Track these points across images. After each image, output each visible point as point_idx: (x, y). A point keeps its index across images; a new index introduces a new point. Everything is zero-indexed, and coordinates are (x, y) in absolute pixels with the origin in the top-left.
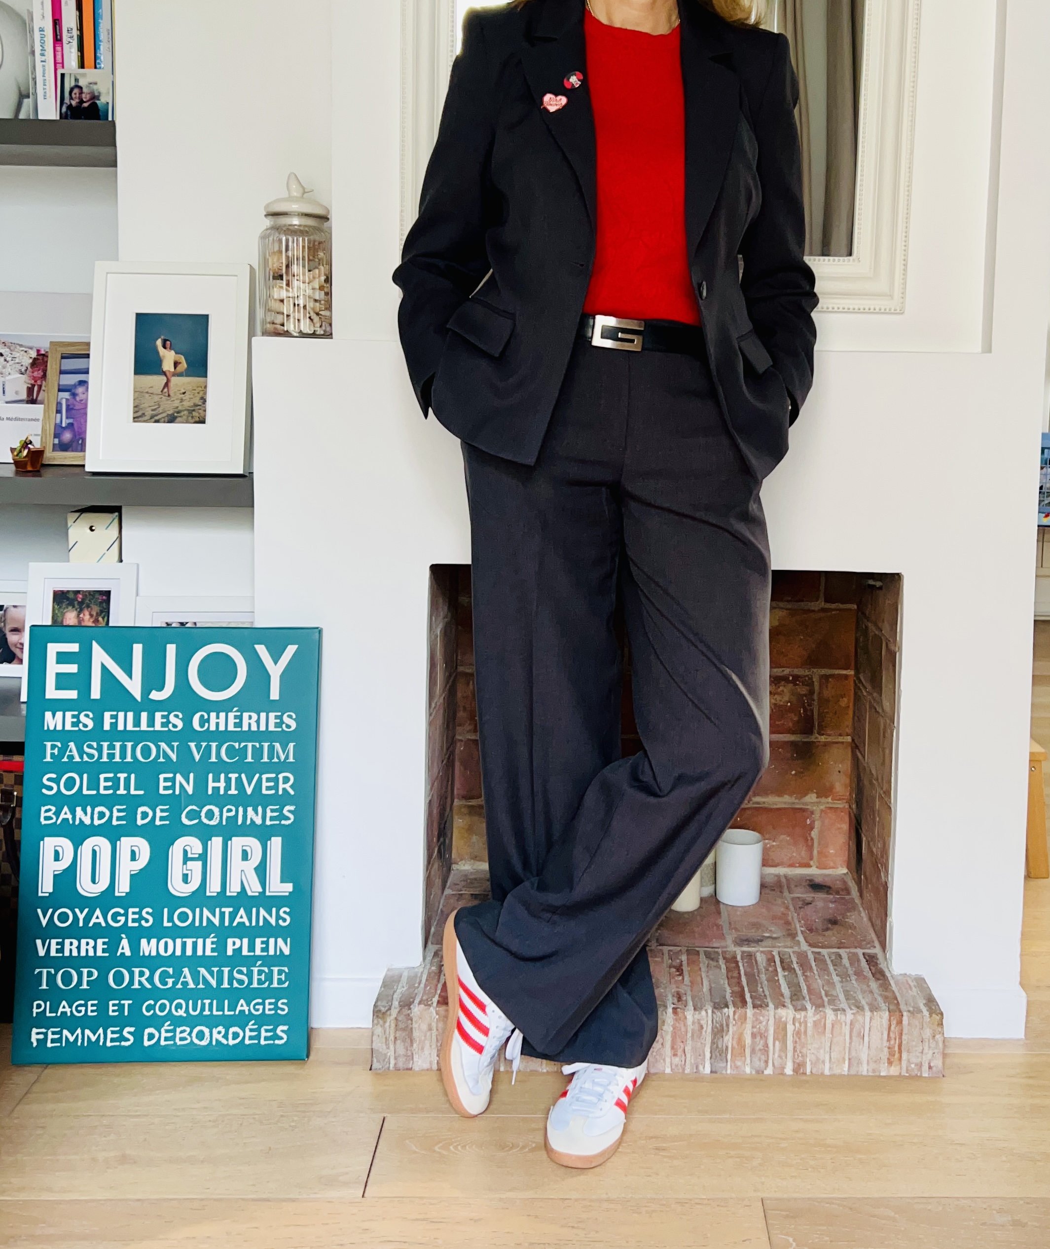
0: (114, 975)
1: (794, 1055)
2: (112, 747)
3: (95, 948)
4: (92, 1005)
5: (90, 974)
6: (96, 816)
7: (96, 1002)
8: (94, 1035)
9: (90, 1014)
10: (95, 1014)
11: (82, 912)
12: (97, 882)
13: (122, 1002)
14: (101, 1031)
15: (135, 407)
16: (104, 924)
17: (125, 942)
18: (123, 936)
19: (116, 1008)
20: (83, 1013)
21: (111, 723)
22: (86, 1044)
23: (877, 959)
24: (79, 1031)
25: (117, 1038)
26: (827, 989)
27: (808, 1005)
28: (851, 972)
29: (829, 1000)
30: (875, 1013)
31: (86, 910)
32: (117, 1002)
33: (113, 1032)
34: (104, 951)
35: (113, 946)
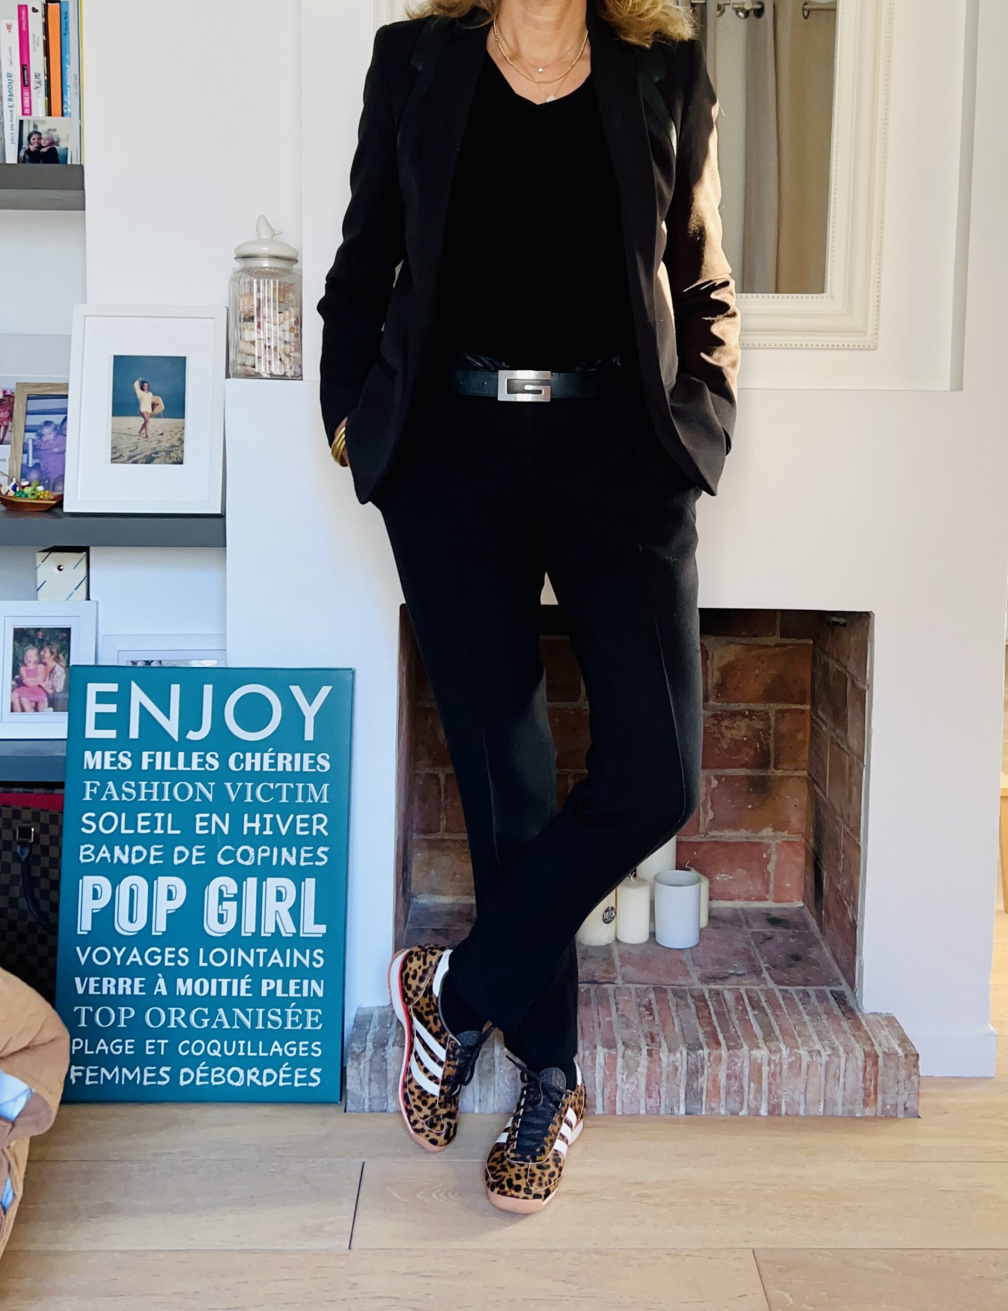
0: (150, 1015)
1: (769, 1096)
2: (149, 787)
3: (132, 986)
4: (130, 1044)
5: (127, 1013)
6: (133, 855)
7: (133, 1041)
8: (131, 1074)
9: (127, 1052)
10: (132, 1052)
11: (119, 951)
12: (134, 920)
13: (159, 1041)
14: (138, 1070)
15: (113, 448)
16: (141, 963)
17: (161, 982)
18: (160, 975)
19: (152, 1047)
20: (120, 1051)
21: (149, 763)
22: (123, 1083)
23: (846, 997)
24: (116, 1069)
25: (153, 1077)
26: (800, 1029)
27: (783, 1047)
28: (820, 1010)
29: (803, 1041)
30: (851, 1055)
31: (124, 949)
32: (153, 1041)
33: (149, 1071)
34: (141, 990)
35: (149, 986)
